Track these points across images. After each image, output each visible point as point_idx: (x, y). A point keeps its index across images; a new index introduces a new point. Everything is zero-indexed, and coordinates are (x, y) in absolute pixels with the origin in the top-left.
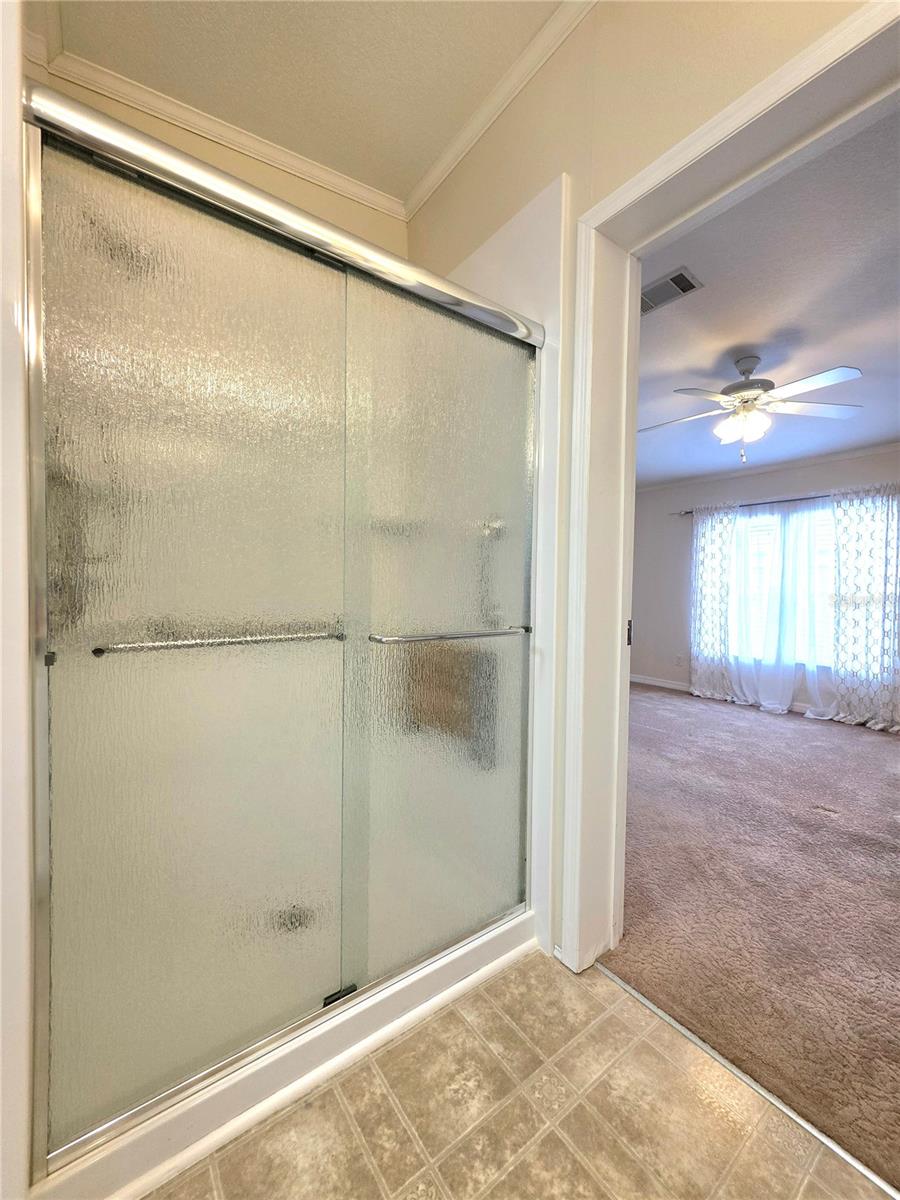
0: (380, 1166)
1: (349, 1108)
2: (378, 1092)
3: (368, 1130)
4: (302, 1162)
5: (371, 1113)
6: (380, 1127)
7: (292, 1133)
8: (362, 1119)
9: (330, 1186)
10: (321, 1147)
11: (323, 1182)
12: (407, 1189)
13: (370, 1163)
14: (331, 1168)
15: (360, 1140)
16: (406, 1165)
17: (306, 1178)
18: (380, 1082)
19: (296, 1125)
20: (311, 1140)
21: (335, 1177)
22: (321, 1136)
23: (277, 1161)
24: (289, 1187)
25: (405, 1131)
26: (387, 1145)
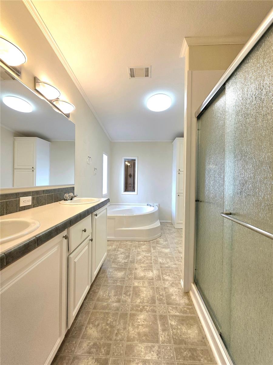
0: (181, 348)
1: (199, 348)
2: (202, 360)
3: (191, 350)
4: (189, 331)
5: (196, 354)
6: (191, 354)
7: (197, 332)
8: (195, 350)
9: (182, 335)
10: (191, 336)
11: (183, 334)
12: (173, 351)
13: (183, 346)
14: (185, 337)
15: (190, 346)
16: (179, 355)
17: (186, 331)
18: (205, 362)
19: (199, 333)
20: (194, 335)
21: (183, 336)
22: (194, 338)
23: (192, 327)
24: (186, 327)
25: (187, 360)
26: (185, 353)
